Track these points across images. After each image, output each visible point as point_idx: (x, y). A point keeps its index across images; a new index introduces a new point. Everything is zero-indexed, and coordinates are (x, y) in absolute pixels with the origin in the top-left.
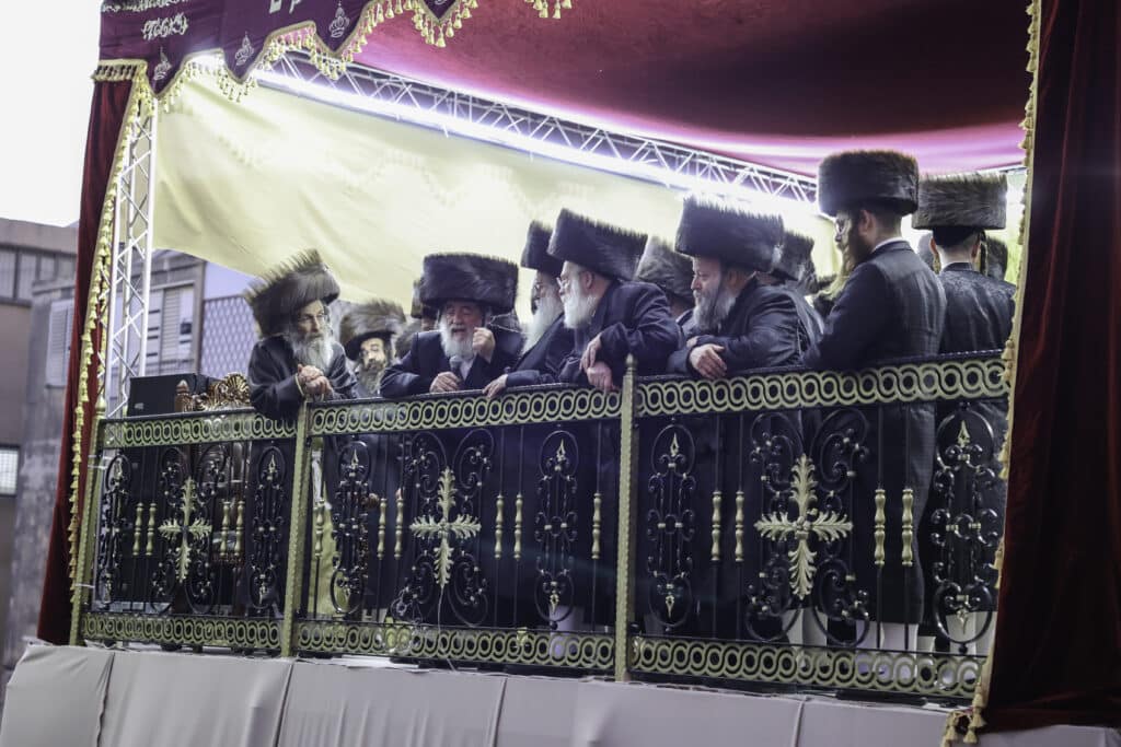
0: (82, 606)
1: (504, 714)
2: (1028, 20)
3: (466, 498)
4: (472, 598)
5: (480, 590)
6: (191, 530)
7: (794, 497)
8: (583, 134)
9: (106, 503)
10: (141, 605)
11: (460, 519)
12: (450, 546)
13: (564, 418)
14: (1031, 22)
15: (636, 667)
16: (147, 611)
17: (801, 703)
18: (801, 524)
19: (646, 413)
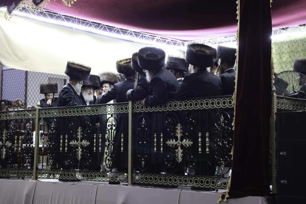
2: (237, 5)
3: (85, 135)
4: (88, 163)
5: (90, 161)
6: (6, 144)
7: (177, 135)
8: (112, 28)
11: (84, 141)
12: (81, 149)
14: (237, 6)
15: (134, 181)
17: (179, 191)
18: (179, 142)
19: (136, 112)
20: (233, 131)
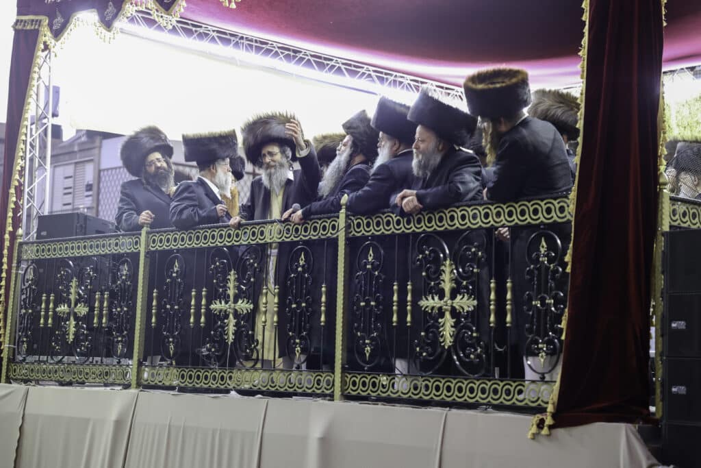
0: (9, 358)
1: (267, 421)
3: (244, 288)
4: (248, 351)
5: (253, 346)
6: (76, 311)
7: (442, 285)
9: (24, 294)
10: (45, 358)
11: (240, 301)
12: (235, 318)
13: (304, 238)
15: (347, 391)
16: (49, 361)
17: (445, 412)
18: (446, 302)
19: (354, 235)
20: (568, 273)
